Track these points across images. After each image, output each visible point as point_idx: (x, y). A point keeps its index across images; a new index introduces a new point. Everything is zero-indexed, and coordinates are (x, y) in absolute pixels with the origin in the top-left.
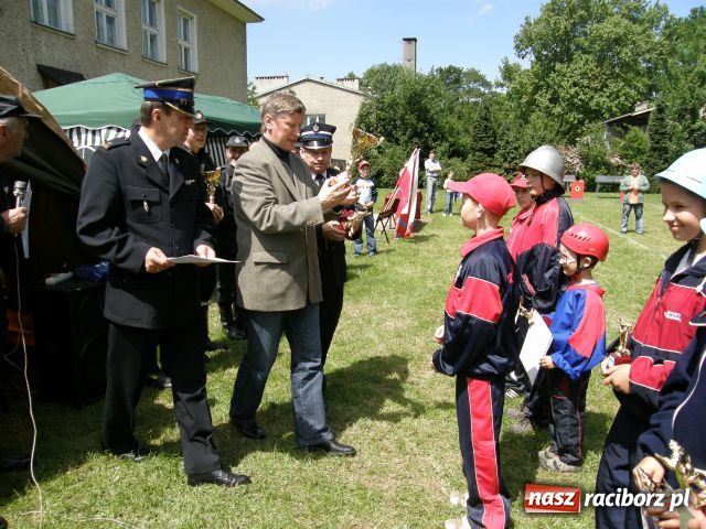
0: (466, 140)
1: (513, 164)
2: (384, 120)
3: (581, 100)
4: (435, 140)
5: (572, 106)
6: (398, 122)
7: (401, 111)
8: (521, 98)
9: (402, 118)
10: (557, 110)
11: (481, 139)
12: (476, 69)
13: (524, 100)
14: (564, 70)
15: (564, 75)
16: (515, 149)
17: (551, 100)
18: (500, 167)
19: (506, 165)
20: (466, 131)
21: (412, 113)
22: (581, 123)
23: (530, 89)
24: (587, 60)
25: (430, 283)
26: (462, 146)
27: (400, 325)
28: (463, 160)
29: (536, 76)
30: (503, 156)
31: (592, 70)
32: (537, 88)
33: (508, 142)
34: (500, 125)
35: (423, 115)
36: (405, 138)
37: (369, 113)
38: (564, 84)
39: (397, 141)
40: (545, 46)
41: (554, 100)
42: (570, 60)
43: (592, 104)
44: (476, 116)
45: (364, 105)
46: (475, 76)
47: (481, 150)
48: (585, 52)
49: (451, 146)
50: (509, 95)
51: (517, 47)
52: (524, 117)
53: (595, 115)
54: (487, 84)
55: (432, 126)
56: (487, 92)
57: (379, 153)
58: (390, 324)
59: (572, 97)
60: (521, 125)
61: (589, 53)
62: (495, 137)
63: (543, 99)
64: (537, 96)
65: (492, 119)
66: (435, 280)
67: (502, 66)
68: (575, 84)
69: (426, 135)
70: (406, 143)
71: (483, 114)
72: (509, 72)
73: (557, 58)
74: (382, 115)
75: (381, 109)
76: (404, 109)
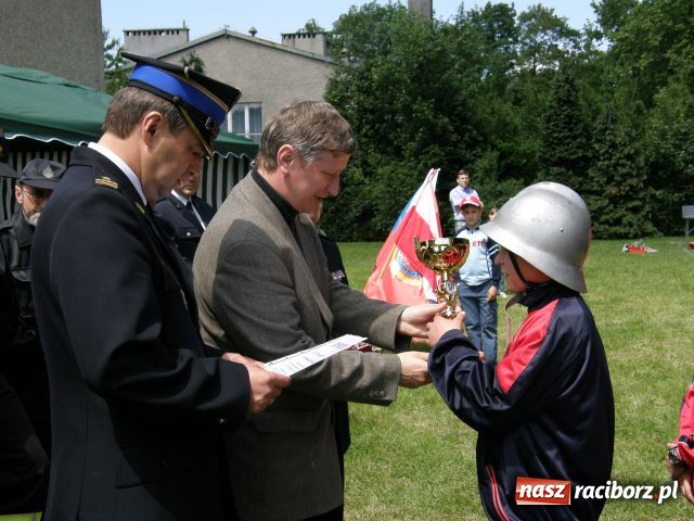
0: (531, 144)
1: (625, 188)
2: (372, 111)
4: (470, 147)
6: (400, 118)
7: (403, 98)
8: (638, 58)
9: (407, 110)
11: (560, 142)
16: (629, 157)
18: (599, 193)
19: (613, 190)
20: (531, 127)
21: (425, 98)
26: (525, 155)
30: (604, 172)
32: (670, 38)
33: (613, 146)
34: (597, 112)
35: (445, 99)
36: (413, 145)
39: (398, 153)
44: (548, 98)
45: (334, 84)
46: (544, 20)
47: (561, 162)
49: (502, 157)
50: (614, 55)
52: (645, 96)
54: (569, 34)
55: (465, 120)
57: (366, 174)
60: (639, 111)
62: (589, 137)
64: (669, 54)
65: (582, 102)
69: (454, 137)
70: (416, 154)
71: (562, 93)
74: (368, 102)
75: (367, 92)
76: (409, 93)
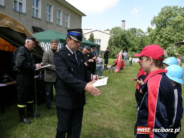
0: (136, 47)
3: (168, 37)
4: (128, 47)
5: (166, 39)
6: (119, 42)
7: (120, 40)
8: (152, 37)
9: (120, 42)
10: (162, 40)
11: (141, 47)
12: (141, 29)
13: (153, 37)
14: (164, 30)
15: (164, 31)
17: (160, 37)
20: (137, 45)
21: (123, 40)
22: (168, 44)
23: (155, 34)
24: (170, 27)
25: (122, 83)
26: (136, 49)
27: (114, 92)
28: (136, 52)
29: (157, 31)
31: (171, 30)
32: (157, 34)
34: (146, 44)
35: (125, 41)
37: (112, 39)
38: (164, 33)
39: (119, 47)
40: (159, 23)
41: (161, 37)
42: (166, 27)
43: (171, 39)
44: (139, 41)
45: (110, 37)
46: (140, 30)
48: (170, 25)
49: (133, 49)
50: (149, 36)
51: (151, 23)
52: (153, 42)
53: (172, 41)
54: (143, 33)
55: (128, 43)
56: (143, 35)
58: (111, 92)
59: (166, 37)
61: (171, 25)
63: (158, 37)
64: (156, 36)
65: (144, 42)
66: (124, 83)
67: (148, 28)
68: (167, 33)
69: (126, 45)
70: (121, 48)
71: (141, 41)
72: (149, 30)
73: (162, 26)
74: (115, 40)
75: (115, 39)
76: (121, 39)
